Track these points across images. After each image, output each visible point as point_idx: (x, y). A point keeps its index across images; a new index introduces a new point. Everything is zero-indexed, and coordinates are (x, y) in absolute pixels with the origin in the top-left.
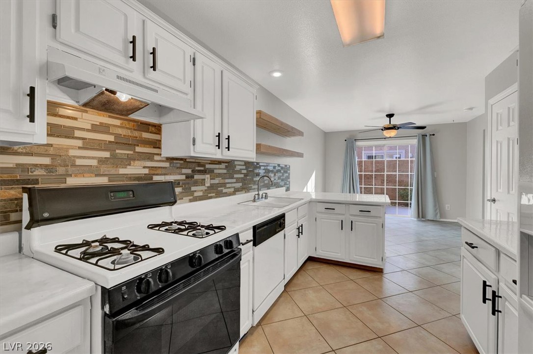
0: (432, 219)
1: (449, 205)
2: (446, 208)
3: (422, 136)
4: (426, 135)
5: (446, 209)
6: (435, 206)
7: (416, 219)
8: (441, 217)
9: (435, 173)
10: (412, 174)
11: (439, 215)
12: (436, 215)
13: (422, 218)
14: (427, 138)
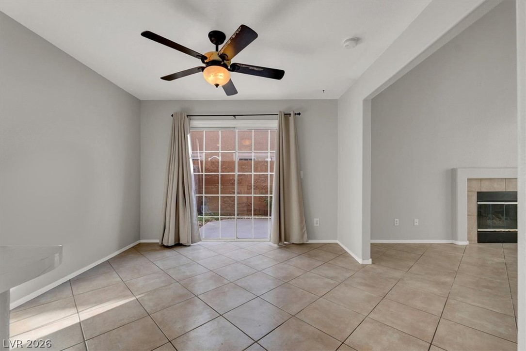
0: (297, 243)
1: (318, 219)
2: (315, 222)
3: (285, 114)
4: (290, 114)
5: (315, 225)
6: (301, 222)
7: (276, 245)
8: (309, 238)
9: (302, 172)
10: (272, 174)
11: (306, 235)
12: (302, 236)
13: (285, 240)
14: (292, 118)
